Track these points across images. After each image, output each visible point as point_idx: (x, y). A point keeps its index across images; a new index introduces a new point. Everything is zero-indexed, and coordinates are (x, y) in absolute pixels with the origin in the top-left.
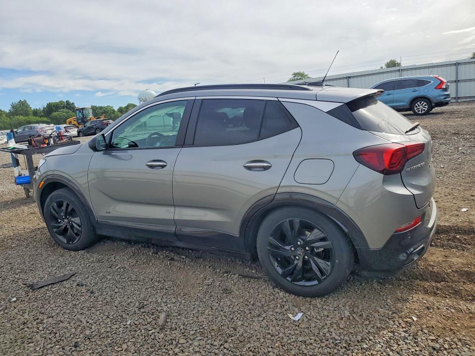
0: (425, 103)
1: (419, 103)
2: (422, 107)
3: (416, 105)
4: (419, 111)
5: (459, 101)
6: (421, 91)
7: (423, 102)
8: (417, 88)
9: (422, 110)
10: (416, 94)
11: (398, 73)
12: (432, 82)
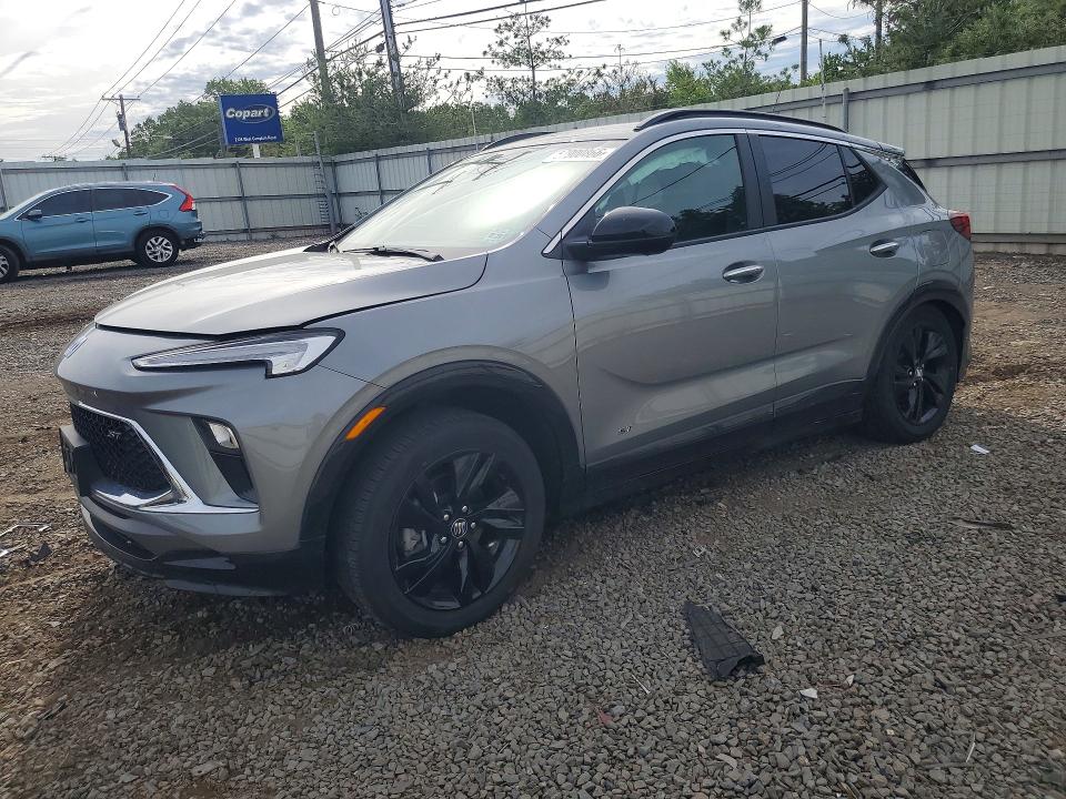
0: (166, 241)
1: (153, 240)
2: (160, 248)
3: (149, 244)
4: (156, 258)
5: (254, 236)
6: (154, 214)
7: (160, 240)
8: (143, 208)
9: (162, 254)
10: (143, 222)
11: (119, 174)
12: (170, 196)
